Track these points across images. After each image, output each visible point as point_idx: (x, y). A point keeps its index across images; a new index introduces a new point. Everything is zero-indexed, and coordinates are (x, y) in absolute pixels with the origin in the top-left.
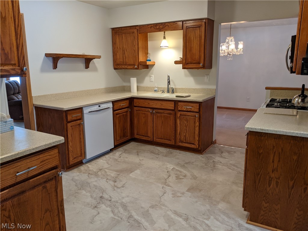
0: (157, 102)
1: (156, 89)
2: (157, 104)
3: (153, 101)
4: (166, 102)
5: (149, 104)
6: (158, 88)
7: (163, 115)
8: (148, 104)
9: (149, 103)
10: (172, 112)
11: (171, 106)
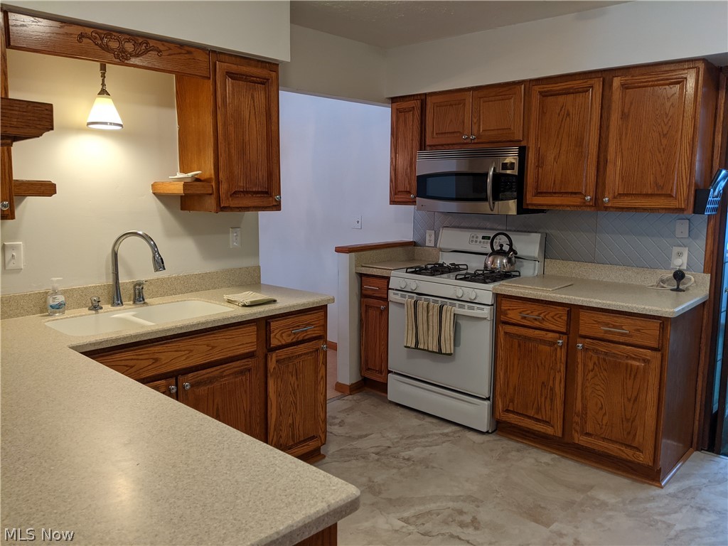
0: (194, 341)
1: (61, 299)
2: (191, 351)
3: (173, 346)
4: (229, 333)
5: (156, 360)
6: (64, 292)
7: (217, 385)
8: (151, 361)
9: (156, 356)
10: (250, 363)
11: (246, 342)
